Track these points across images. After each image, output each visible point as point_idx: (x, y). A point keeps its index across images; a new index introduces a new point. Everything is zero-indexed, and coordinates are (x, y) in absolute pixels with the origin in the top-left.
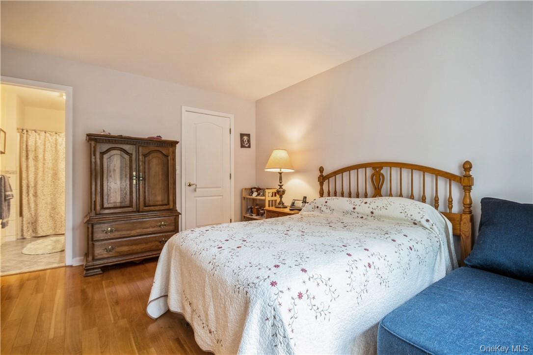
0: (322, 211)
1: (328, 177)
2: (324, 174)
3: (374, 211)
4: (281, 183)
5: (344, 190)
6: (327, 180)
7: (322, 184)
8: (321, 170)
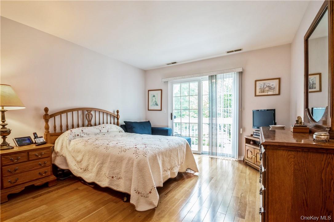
0: (83, 136)
1: (53, 115)
2: (49, 113)
3: (108, 130)
4: (3, 122)
5: (68, 124)
6: (54, 118)
7: (47, 121)
8: (46, 110)
